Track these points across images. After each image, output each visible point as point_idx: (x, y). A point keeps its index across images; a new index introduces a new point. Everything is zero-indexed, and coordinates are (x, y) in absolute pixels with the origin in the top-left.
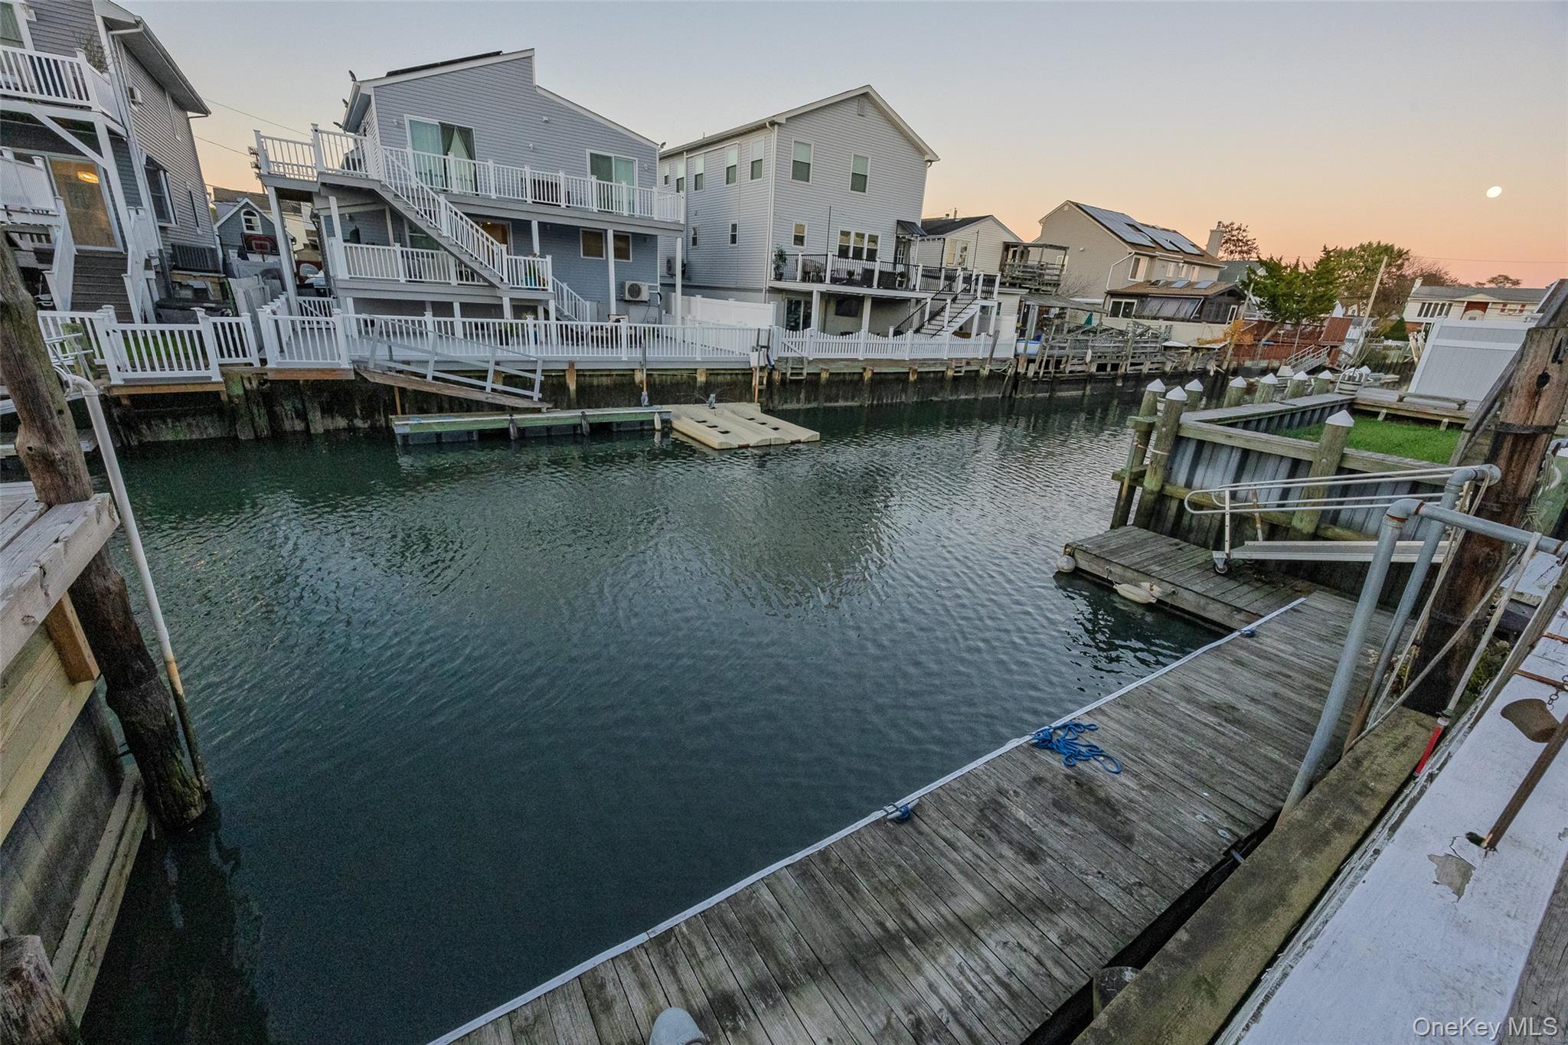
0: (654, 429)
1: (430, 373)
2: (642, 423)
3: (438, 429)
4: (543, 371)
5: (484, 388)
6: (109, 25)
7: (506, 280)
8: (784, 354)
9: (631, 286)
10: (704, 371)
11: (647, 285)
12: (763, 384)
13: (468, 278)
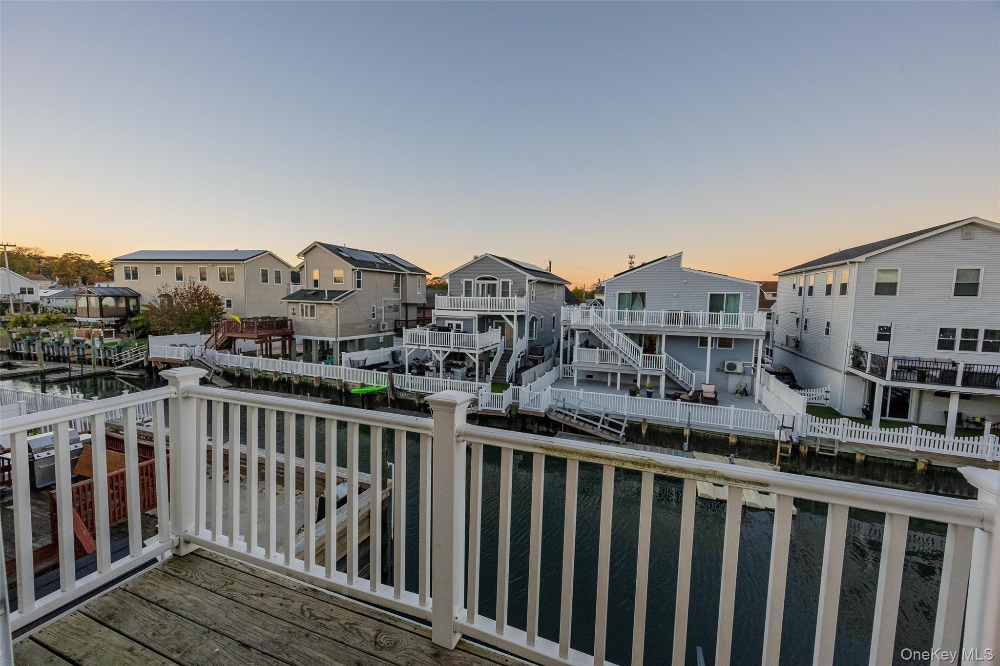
1: (575, 416)
4: (628, 421)
6: (530, 281)
7: (640, 366)
8: (812, 434)
9: (729, 364)
10: (735, 436)
11: (741, 363)
12: (788, 453)
13: (626, 362)
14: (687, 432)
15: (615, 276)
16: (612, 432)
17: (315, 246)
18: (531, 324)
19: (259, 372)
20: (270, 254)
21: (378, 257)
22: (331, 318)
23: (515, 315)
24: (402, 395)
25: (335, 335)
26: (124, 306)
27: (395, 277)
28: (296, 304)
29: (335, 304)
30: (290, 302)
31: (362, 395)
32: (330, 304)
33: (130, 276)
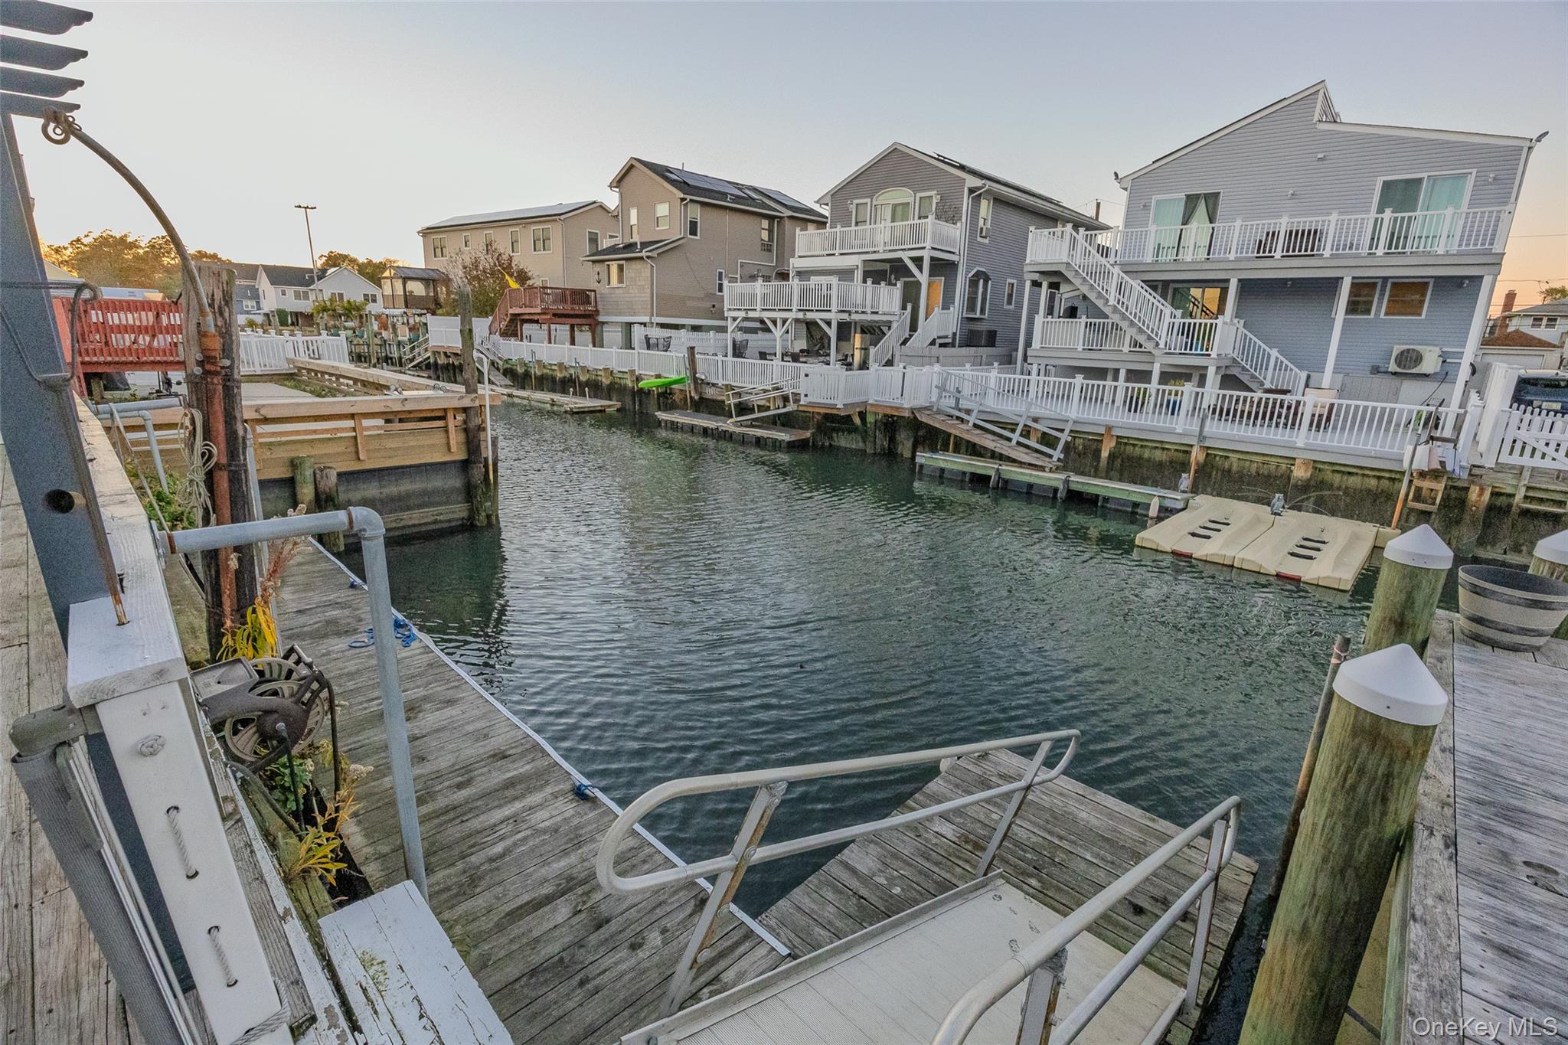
0: (1147, 516)
1: (972, 419)
2: (1136, 505)
3: (943, 465)
4: (1071, 431)
5: (1009, 440)
6: (971, 191)
7: (1162, 346)
8: (1515, 460)
9: (1402, 353)
10: (1306, 462)
11: (1437, 351)
12: (1434, 504)
13: (1141, 346)
14: (1197, 456)
16: (1037, 451)
17: (632, 167)
19: (544, 367)
20: (601, 205)
21: (739, 189)
22: (643, 283)
23: (926, 255)
24: (710, 393)
25: (649, 311)
26: (432, 294)
27: (765, 223)
28: (601, 265)
29: (648, 257)
30: (594, 262)
31: (658, 394)
32: (641, 258)
33: (438, 251)
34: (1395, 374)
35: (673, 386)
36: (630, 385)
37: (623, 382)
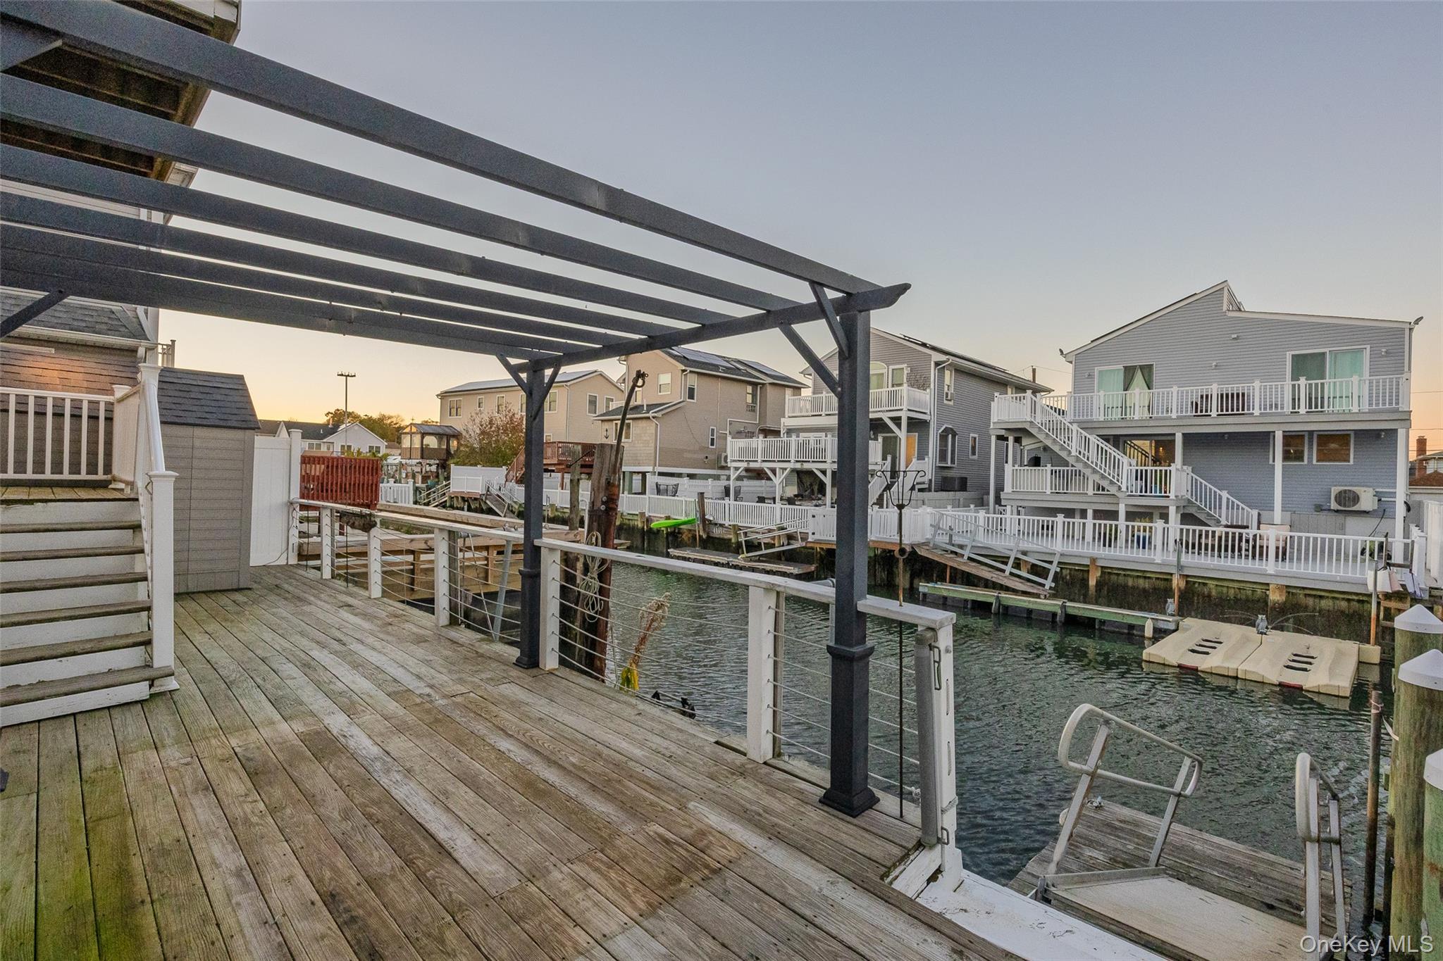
1: (967, 554)
2: (1131, 627)
4: (1059, 563)
6: (937, 364)
7: (1124, 489)
9: (1340, 492)
10: (1280, 588)
11: (1370, 492)
13: (1103, 489)
14: (1177, 583)
15: (1092, 342)
16: (1029, 580)
18: (943, 437)
19: (557, 510)
20: (601, 375)
21: (727, 362)
22: (648, 438)
23: (904, 416)
24: (717, 532)
25: (652, 462)
26: (445, 447)
27: (749, 389)
28: (610, 423)
29: (653, 417)
30: (602, 421)
31: (667, 533)
32: (649, 418)
33: (454, 411)
34: (1337, 511)
35: (682, 527)
36: (640, 525)
37: (631, 523)
